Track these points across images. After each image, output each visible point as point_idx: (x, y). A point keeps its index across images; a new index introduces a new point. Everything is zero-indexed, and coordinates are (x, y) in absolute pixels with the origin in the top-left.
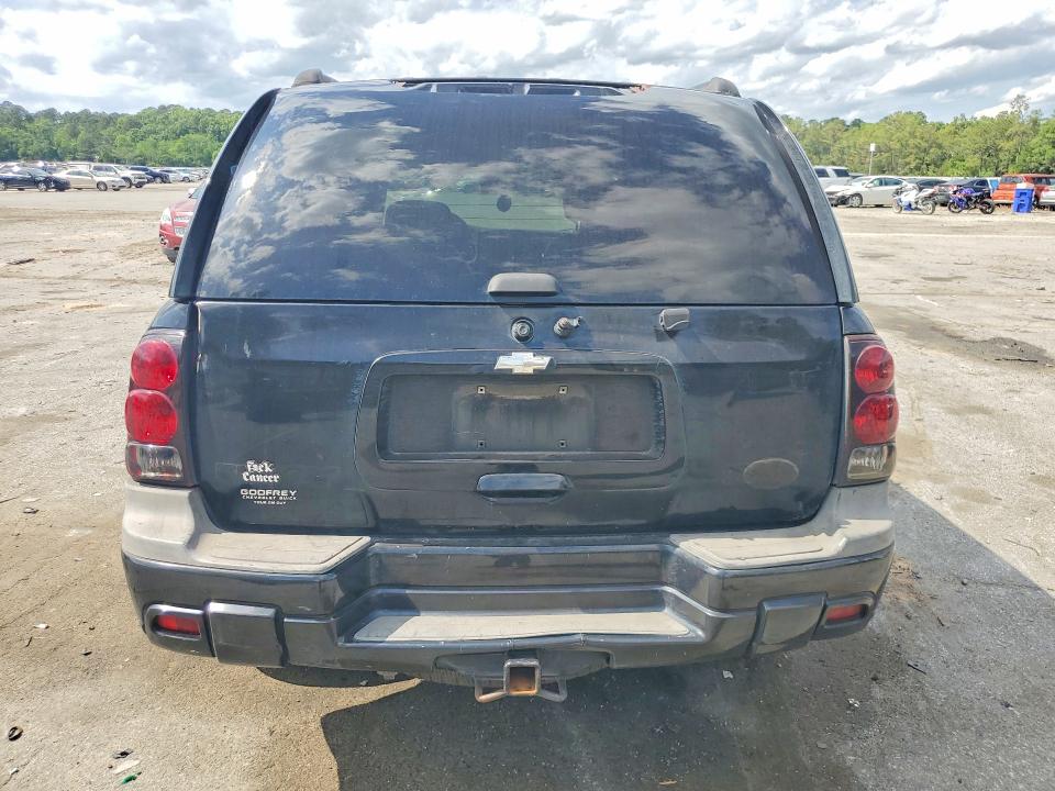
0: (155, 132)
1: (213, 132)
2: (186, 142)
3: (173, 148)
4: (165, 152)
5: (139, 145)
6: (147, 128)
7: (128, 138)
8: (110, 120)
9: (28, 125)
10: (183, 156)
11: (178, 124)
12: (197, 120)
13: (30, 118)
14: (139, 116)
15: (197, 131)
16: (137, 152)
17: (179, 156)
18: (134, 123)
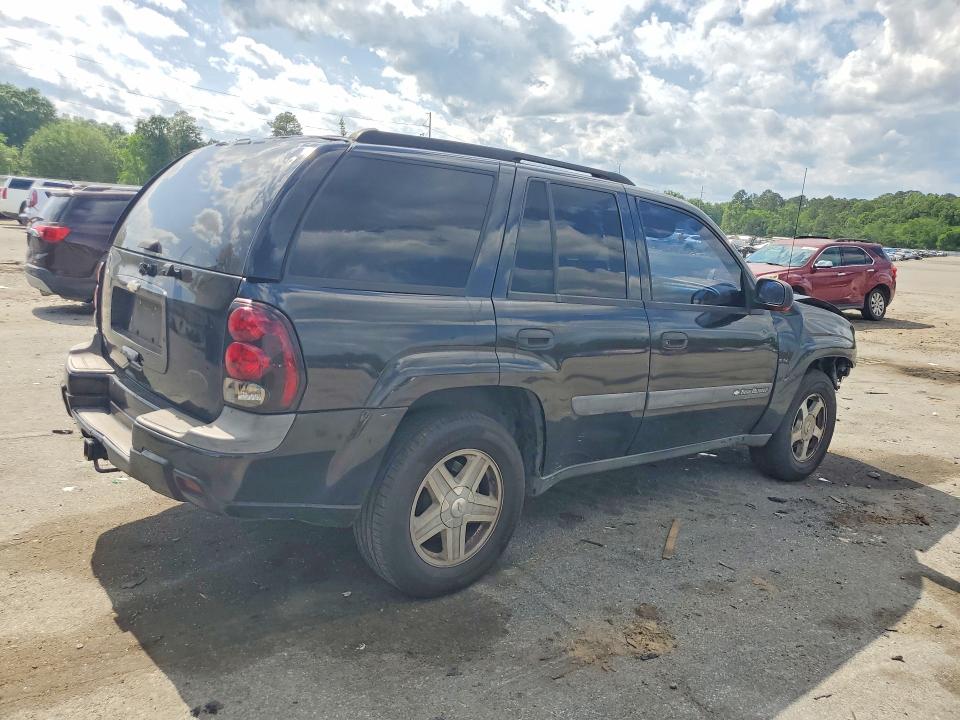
0: (885, 216)
1: (946, 217)
2: (914, 224)
3: (899, 231)
4: (890, 234)
5: (866, 227)
6: (881, 211)
7: (858, 221)
8: (846, 205)
9: (779, 209)
10: (907, 239)
11: (910, 209)
12: (932, 204)
13: (783, 203)
14: (875, 201)
15: (928, 214)
16: (863, 233)
17: (903, 238)
18: (868, 207)
